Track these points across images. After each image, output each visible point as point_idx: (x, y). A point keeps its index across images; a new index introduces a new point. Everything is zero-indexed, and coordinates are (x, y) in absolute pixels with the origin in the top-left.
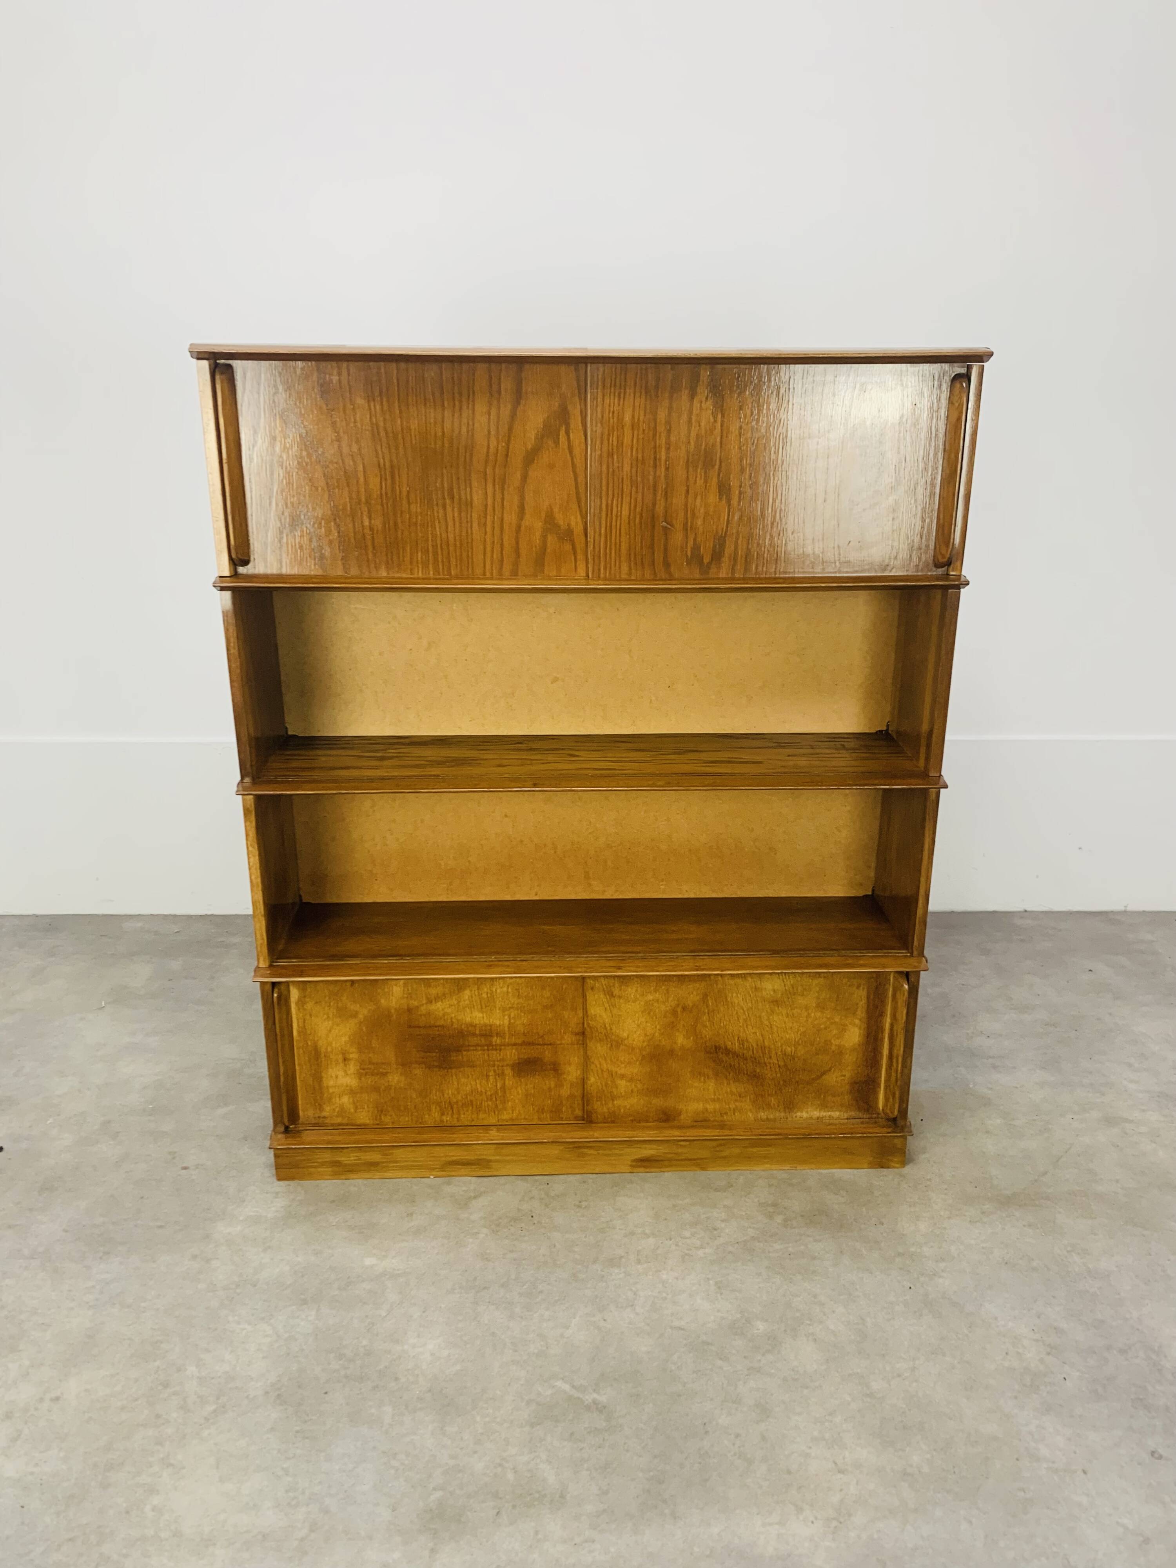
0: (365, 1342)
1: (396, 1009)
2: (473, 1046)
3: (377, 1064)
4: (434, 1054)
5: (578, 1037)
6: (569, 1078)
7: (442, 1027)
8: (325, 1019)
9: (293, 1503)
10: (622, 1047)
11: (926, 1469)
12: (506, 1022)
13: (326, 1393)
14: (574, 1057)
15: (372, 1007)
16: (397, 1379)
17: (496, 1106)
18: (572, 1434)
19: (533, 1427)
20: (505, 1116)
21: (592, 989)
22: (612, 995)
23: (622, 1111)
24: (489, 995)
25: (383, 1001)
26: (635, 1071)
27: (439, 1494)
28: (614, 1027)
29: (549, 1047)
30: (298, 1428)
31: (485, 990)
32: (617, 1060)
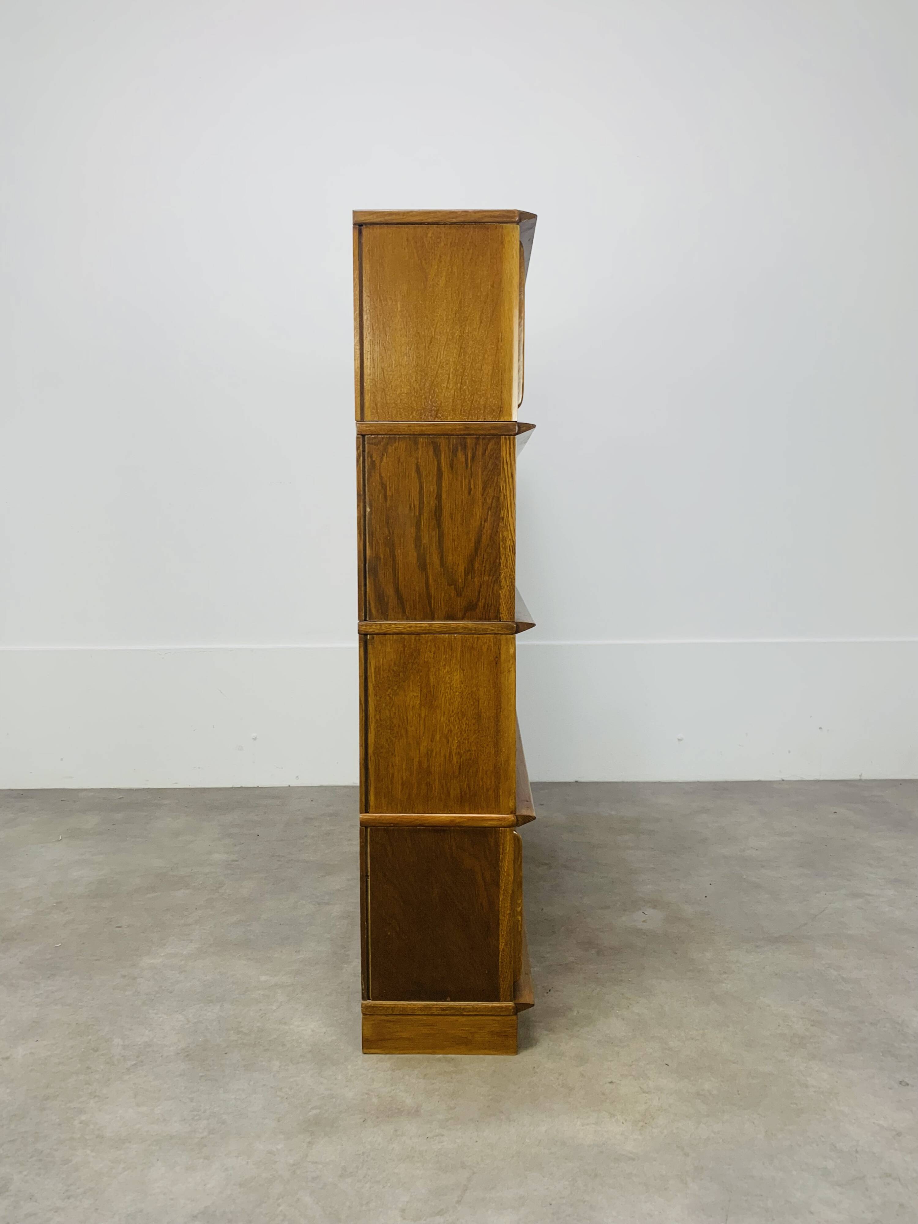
0: (258, 1025)
9: (196, 1118)
11: (715, 1092)
13: (226, 1053)
16: (284, 1045)
18: (425, 1075)
19: (394, 1072)
27: (315, 1112)
30: (201, 1074)
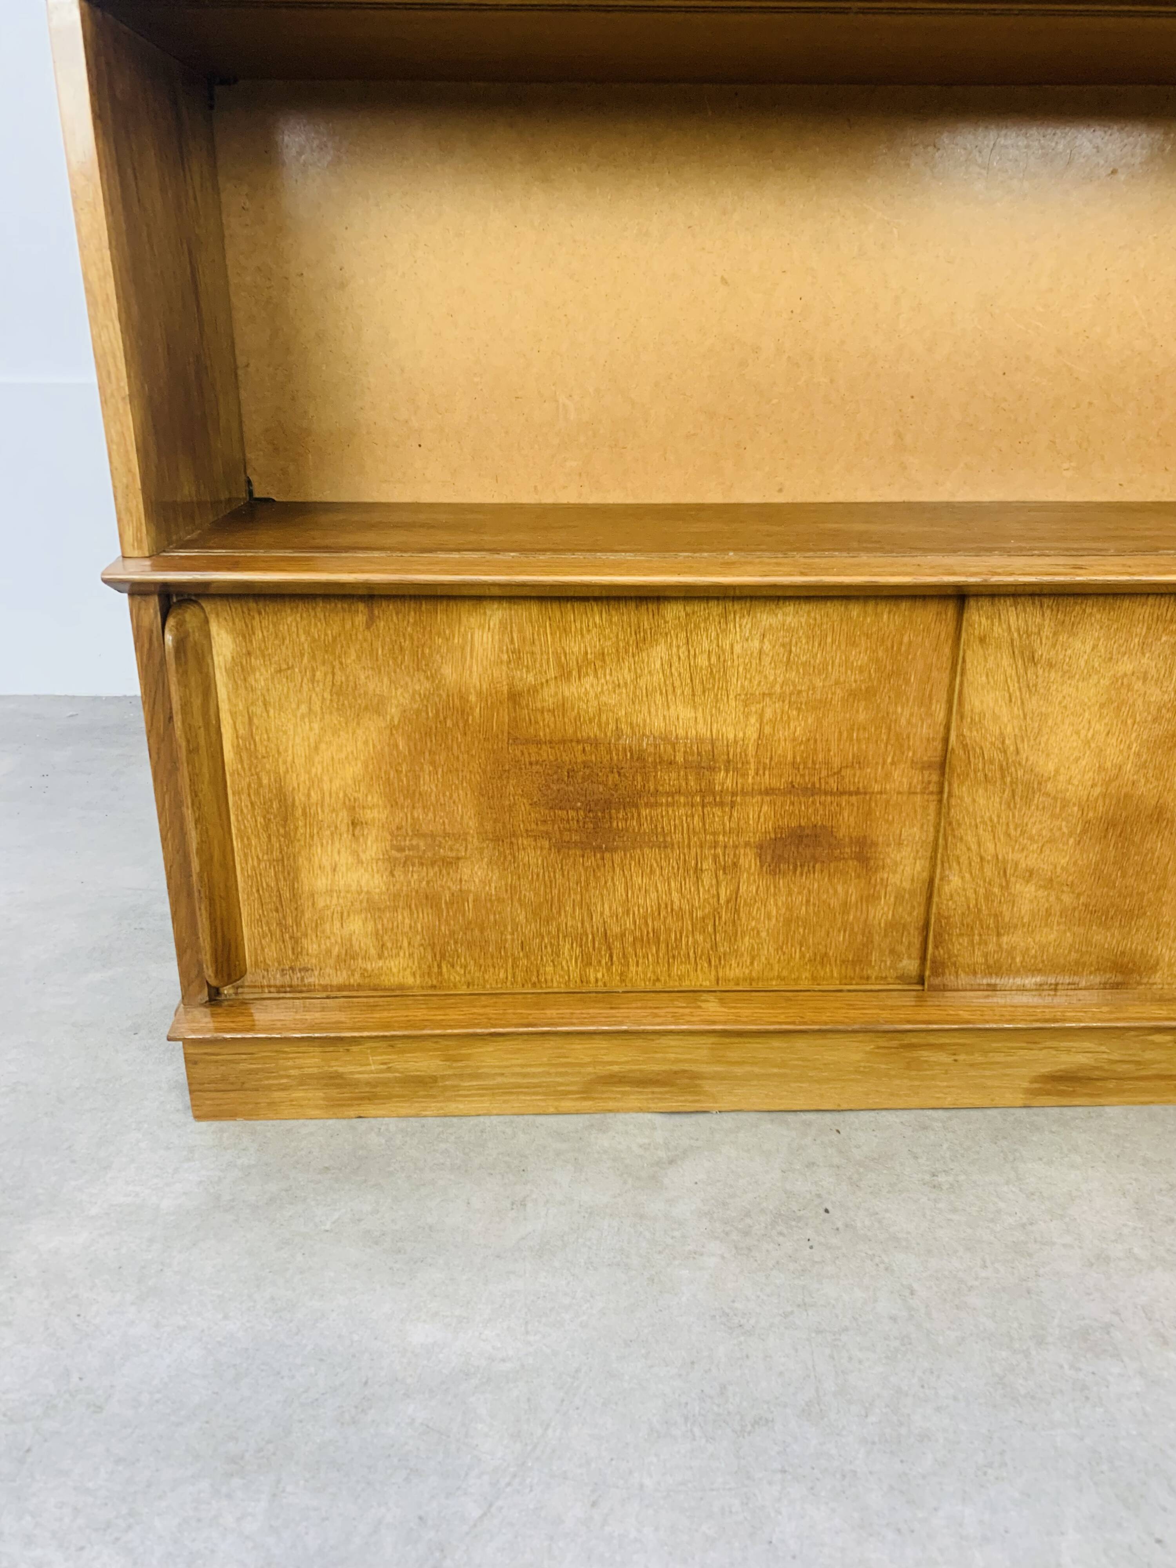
1: (479, 694)
2: (668, 794)
3: (433, 836)
4: (572, 813)
5: (926, 773)
6: (894, 879)
7: (595, 743)
8: (303, 717)
10: (1038, 799)
12: (752, 733)
14: (912, 826)
15: (422, 685)
17: (715, 946)
20: (734, 971)
21: (982, 640)
22: (1033, 660)
23: (1018, 960)
24: (714, 659)
25: (447, 670)
26: (1063, 862)
28: (1024, 747)
29: (854, 799)
31: (706, 645)
32: (1023, 833)
